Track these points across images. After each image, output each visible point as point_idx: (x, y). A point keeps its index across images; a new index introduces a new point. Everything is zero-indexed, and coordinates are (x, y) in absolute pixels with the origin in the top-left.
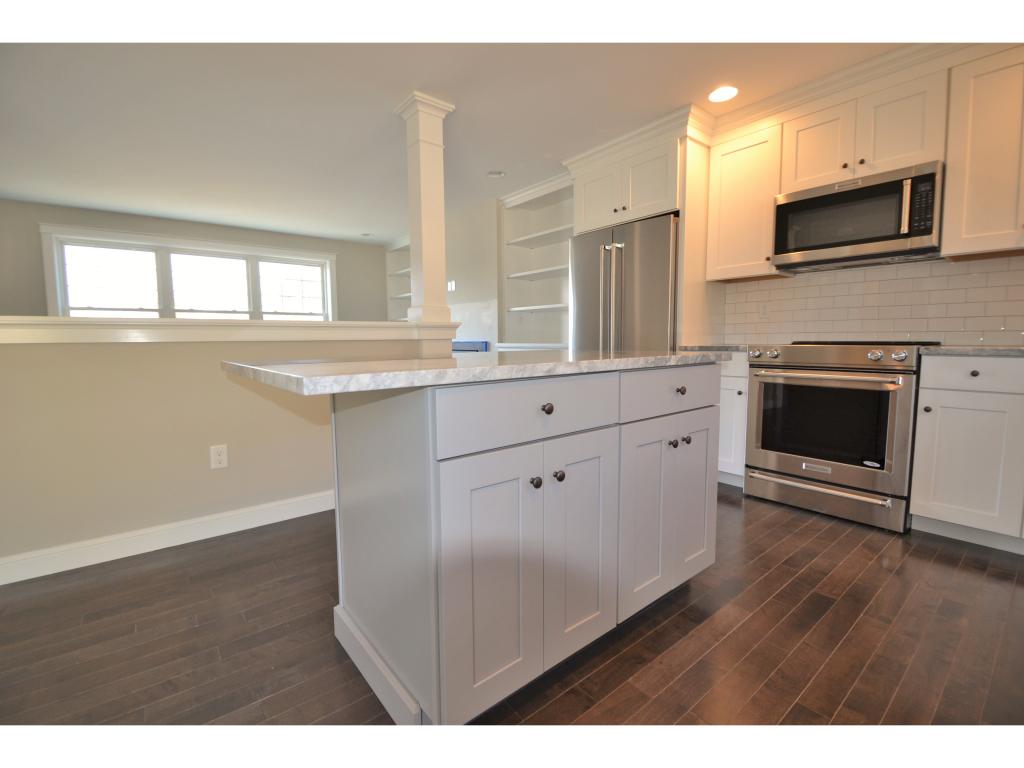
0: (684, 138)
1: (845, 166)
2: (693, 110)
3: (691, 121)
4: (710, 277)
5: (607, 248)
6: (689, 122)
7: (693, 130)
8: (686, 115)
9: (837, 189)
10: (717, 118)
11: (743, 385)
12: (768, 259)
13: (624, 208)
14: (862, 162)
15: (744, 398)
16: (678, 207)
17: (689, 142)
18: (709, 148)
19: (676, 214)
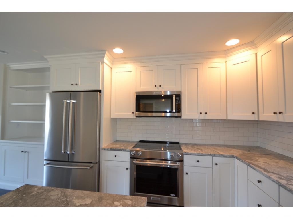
0: (103, 62)
1: (155, 86)
2: (107, 53)
3: (106, 56)
4: (112, 117)
5: (68, 101)
6: (105, 57)
7: (106, 60)
8: (104, 54)
9: (154, 94)
10: (114, 58)
11: (128, 165)
12: (133, 113)
13: (76, 84)
14: (160, 86)
15: (129, 171)
16: (101, 89)
17: (105, 64)
18: (111, 68)
19: (100, 91)
